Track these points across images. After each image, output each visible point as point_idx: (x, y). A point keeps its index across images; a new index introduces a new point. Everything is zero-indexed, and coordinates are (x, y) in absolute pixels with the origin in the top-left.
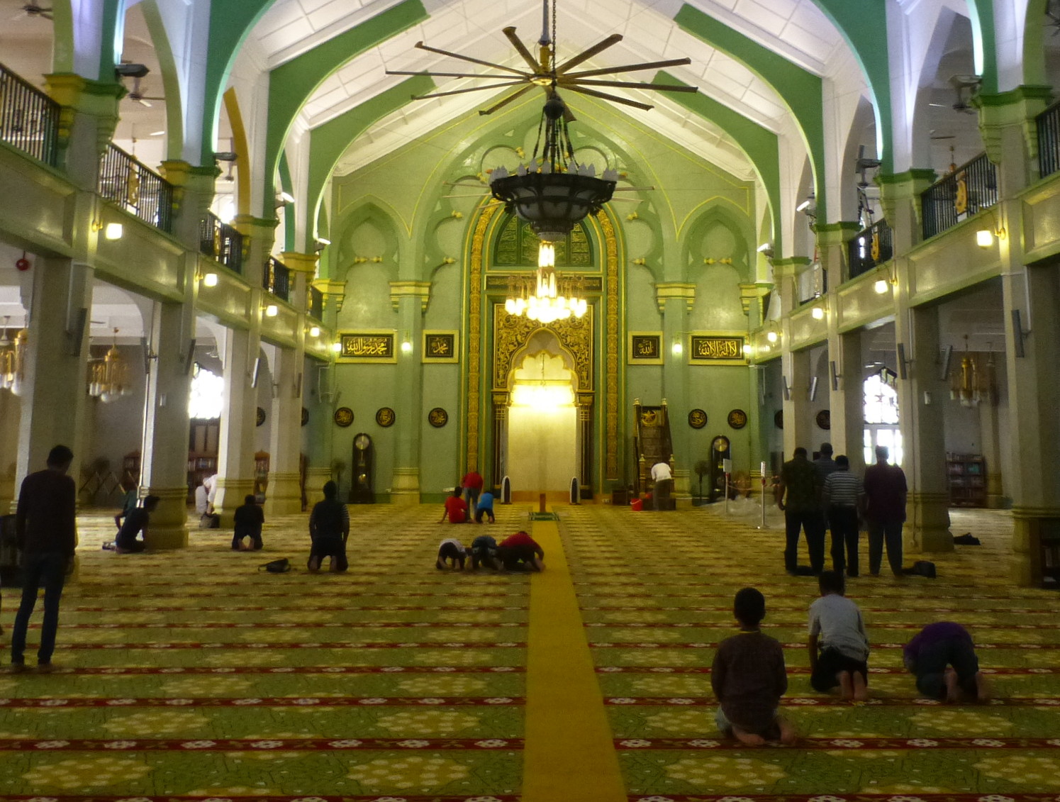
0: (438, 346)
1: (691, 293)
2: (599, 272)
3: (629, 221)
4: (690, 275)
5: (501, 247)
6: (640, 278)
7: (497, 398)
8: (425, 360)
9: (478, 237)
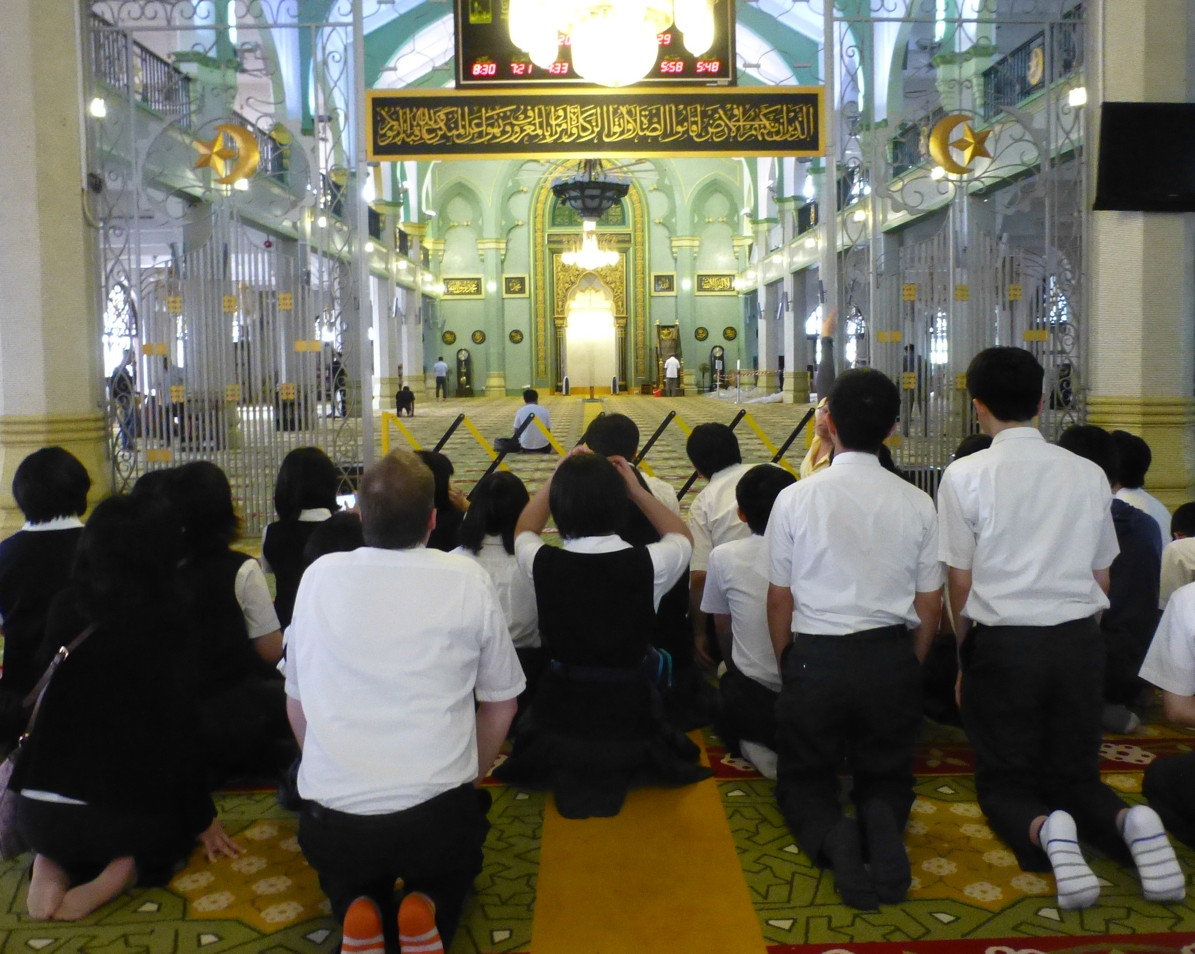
0: (514, 285)
1: (696, 243)
2: (629, 229)
3: (651, 191)
4: (696, 230)
5: (557, 212)
6: (659, 233)
7: (558, 322)
8: (505, 296)
9: (540, 206)
